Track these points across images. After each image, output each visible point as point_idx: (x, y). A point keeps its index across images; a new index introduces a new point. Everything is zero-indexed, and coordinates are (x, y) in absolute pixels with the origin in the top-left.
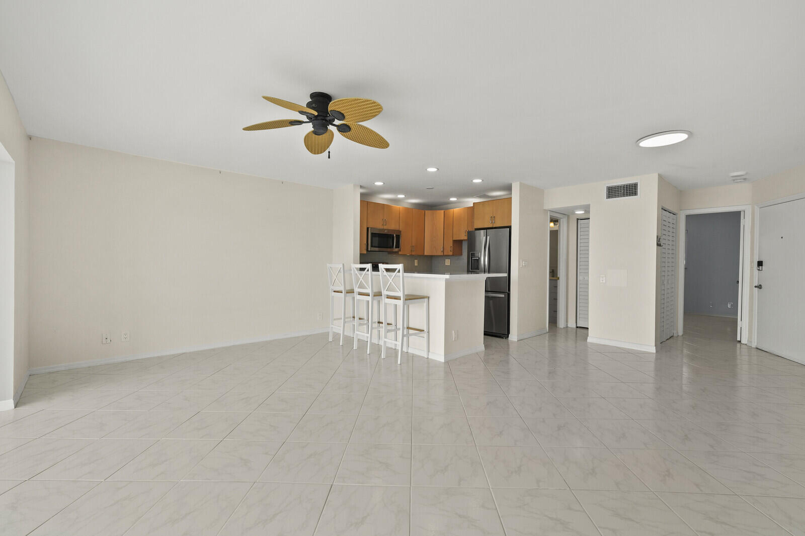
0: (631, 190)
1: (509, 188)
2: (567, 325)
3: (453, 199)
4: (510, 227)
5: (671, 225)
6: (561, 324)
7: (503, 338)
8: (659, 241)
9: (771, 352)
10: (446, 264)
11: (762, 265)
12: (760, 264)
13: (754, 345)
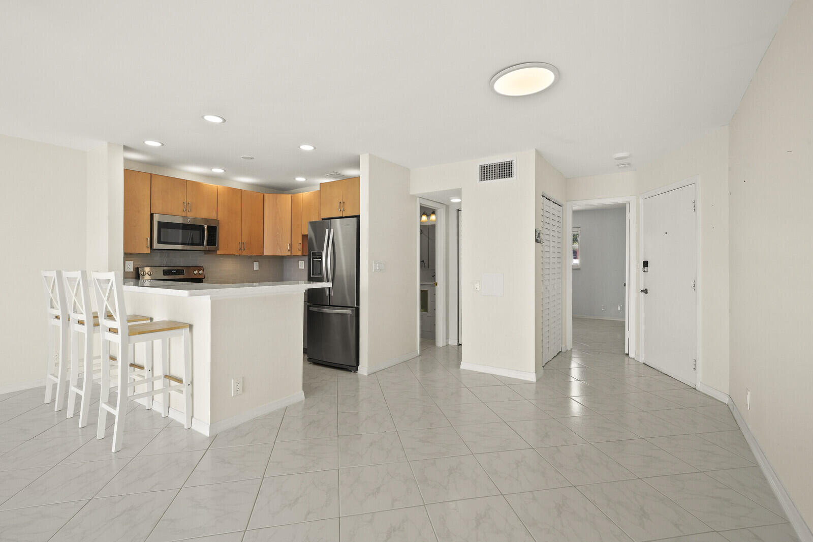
0: (505, 170)
1: (356, 164)
2: (447, 342)
3: (300, 179)
4: (358, 217)
5: (556, 218)
6: (440, 341)
7: (351, 371)
8: (539, 237)
9: (658, 369)
10: (300, 268)
11: (647, 266)
12: (646, 264)
13: (641, 361)
